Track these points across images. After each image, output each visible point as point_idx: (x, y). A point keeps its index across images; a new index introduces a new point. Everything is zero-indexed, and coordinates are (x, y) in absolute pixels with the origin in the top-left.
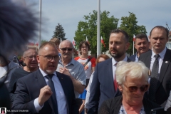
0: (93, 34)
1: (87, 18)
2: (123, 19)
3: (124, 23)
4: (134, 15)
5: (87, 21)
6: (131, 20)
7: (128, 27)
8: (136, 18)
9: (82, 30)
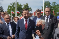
0: (14, 10)
1: (11, 4)
2: (24, 5)
3: (24, 6)
4: (27, 4)
5: (12, 5)
6: (27, 6)
7: (26, 8)
8: (28, 5)
9: (10, 8)
